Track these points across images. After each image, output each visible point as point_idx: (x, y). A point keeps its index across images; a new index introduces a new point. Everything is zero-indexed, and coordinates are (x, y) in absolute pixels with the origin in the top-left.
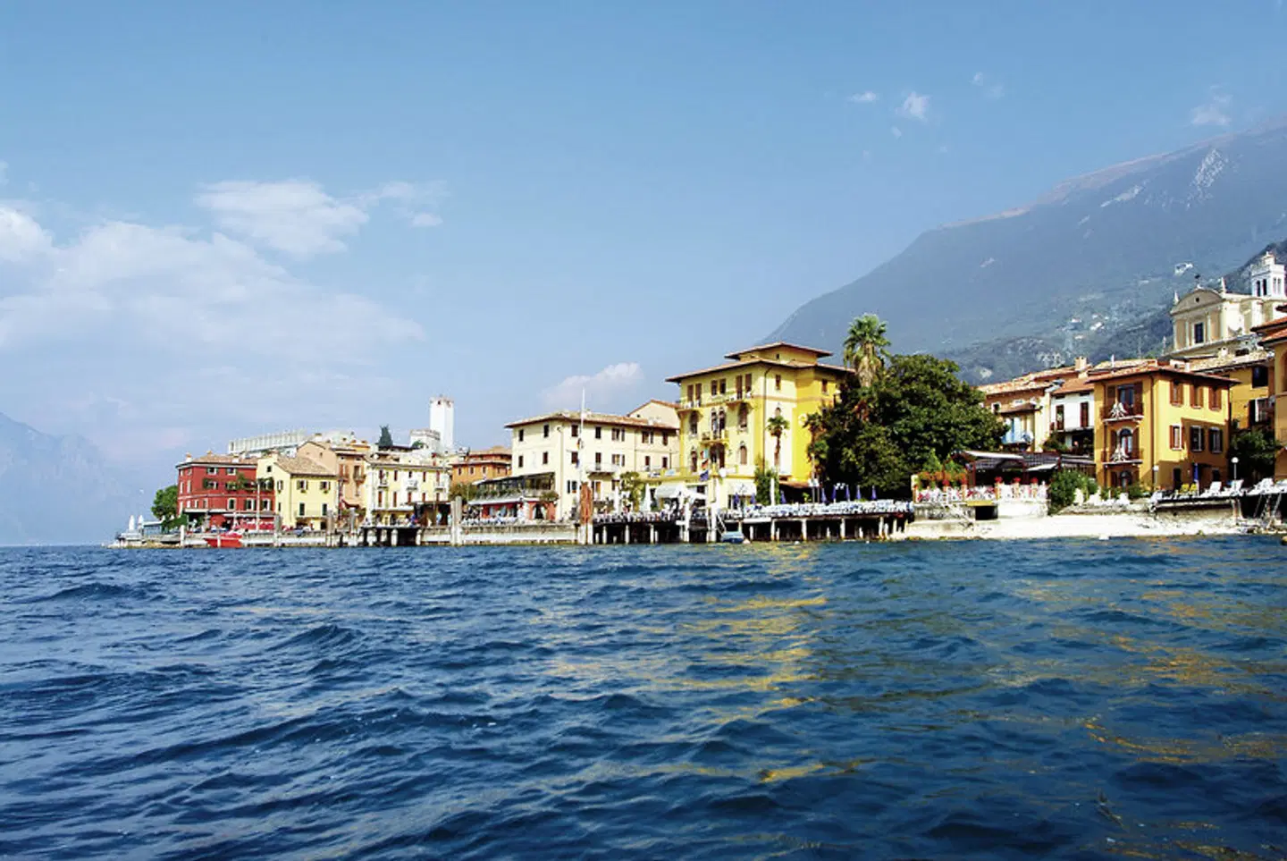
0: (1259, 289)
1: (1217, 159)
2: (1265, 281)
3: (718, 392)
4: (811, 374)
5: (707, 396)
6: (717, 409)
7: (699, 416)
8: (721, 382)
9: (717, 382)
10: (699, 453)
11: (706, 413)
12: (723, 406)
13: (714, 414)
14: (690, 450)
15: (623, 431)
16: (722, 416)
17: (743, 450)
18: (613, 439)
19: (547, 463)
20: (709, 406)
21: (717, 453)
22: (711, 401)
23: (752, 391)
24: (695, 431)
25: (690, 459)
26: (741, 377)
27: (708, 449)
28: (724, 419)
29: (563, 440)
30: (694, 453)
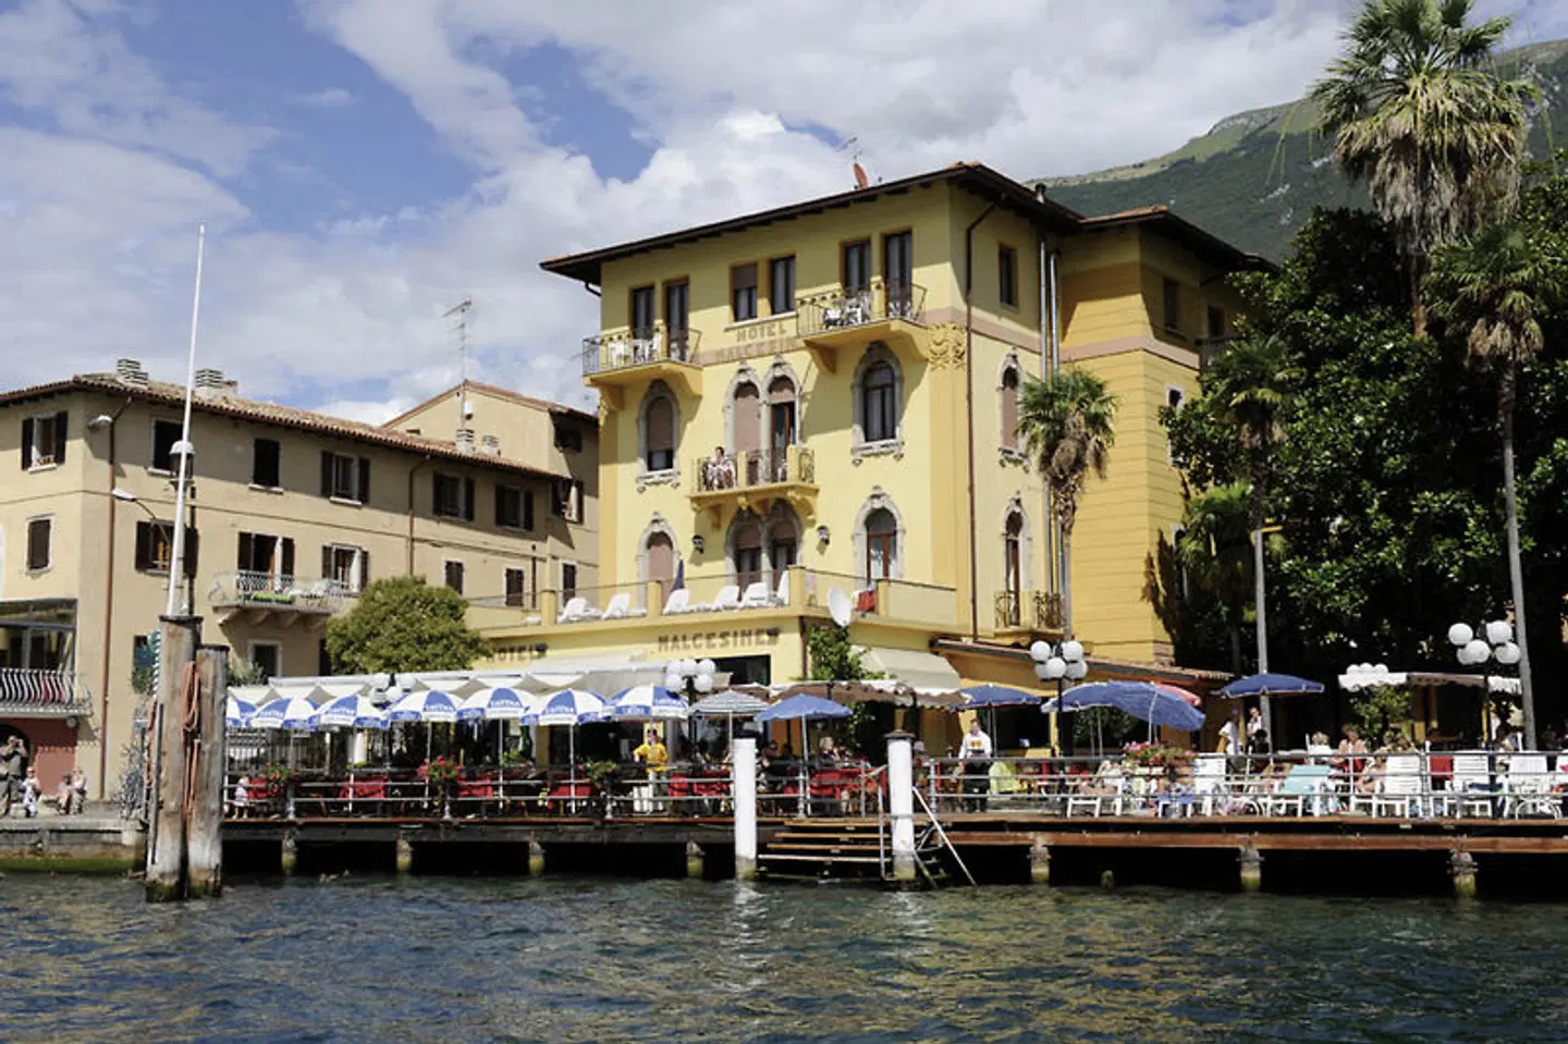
3: (763, 305)
4: (1130, 254)
5: (710, 323)
6: (761, 371)
7: (683, 405)
8: (773, 263)
9: (755, 265)
10: (684, 544)
11: (713, 386)
12: (787, 357)
13: (745, 390)
14: (641, 530)
15: (364, 466)
16: (783, 396)
17: (880, 528)
18: (325, 492)
19: (46, 562)
20: (722, 358)
21: (763, 543)
22: (730, 341)
23: (917, 293)
24: (660, 455)
25: (646, 560)
26: (863, 245)
27: (725, 525)
28: (791, 405)
29: (117, 473)
30: (659, 540)
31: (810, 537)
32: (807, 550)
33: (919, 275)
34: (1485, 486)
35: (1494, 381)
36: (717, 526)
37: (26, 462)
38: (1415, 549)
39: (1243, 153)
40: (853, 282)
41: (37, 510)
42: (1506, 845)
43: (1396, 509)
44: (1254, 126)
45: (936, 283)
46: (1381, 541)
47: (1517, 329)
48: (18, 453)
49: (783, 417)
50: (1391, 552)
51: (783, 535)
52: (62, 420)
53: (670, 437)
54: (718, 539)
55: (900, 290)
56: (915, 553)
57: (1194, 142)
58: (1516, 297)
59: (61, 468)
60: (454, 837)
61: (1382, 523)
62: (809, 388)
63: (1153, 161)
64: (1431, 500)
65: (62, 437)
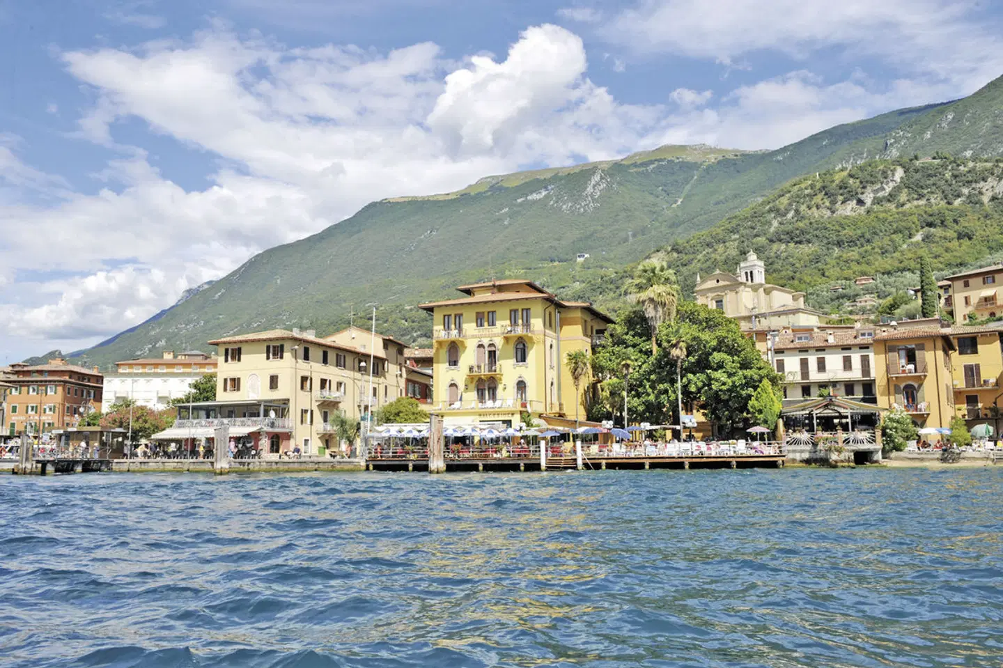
0: (747, 277)
1: (602, 178)
2: (751, 273)
3: (486, 324)
5: (470, 327)
6: (486, 342)
7: (461, 348)
8: (488, 312)
9: (483, 313)
10: (461, 386)
11: (471, 345)
12: (493, 338)
13: (481, 346)
14: (448, 382)
15: (345, 357)
16: (493, 349)
17: (521, 386)
18: (337, 366)
19: (277, 387)
20: (474, 337)
21: (486, 388)
22: (476, 333)
23: (532, 325)
24: (454, 362)
25: (448, 392)
26: (516, 311)
27: (474, 382)
28: (495, 352)
29: (297, 362)
30: (453, 385)
31: (500, 387)
32: (499, 391)
33: (533, 321)
34: (673, 382)
35: (676, 361)
36: (472, 382)
37: (268, 358)
38: (657, 397)
39: (489, 193)
40: (514, 323)
41: (273, 373)
42: (694, 460)
43: (653, 387)
44: (494, 182)
45: (537, 323)
46: (648, 395)
47: (682, 350)
48: (265, 355)
49: (492, 355)
50: (652, 398)
51: (492, 385)
52: (282, 346)
53: (457, 356)
54: (473, 386)
55: (527, 324)
56: (531, 393)
57: (470, 186)
58: (681, 344)
59: (282, 360)
60: (458, 463)
61: (650, 390)
62: (500, 347)
63: (453, 193)
64: (661, 387)
65: (282, 351)
